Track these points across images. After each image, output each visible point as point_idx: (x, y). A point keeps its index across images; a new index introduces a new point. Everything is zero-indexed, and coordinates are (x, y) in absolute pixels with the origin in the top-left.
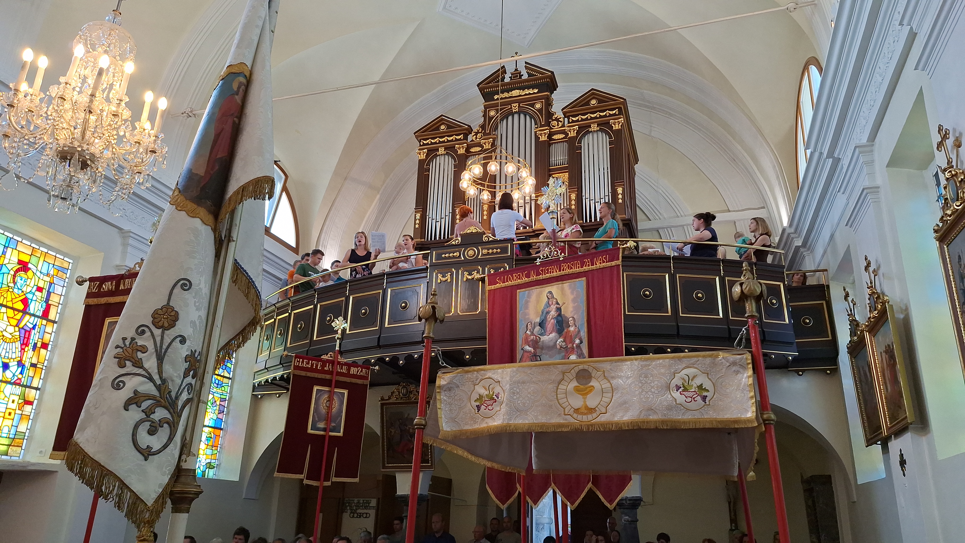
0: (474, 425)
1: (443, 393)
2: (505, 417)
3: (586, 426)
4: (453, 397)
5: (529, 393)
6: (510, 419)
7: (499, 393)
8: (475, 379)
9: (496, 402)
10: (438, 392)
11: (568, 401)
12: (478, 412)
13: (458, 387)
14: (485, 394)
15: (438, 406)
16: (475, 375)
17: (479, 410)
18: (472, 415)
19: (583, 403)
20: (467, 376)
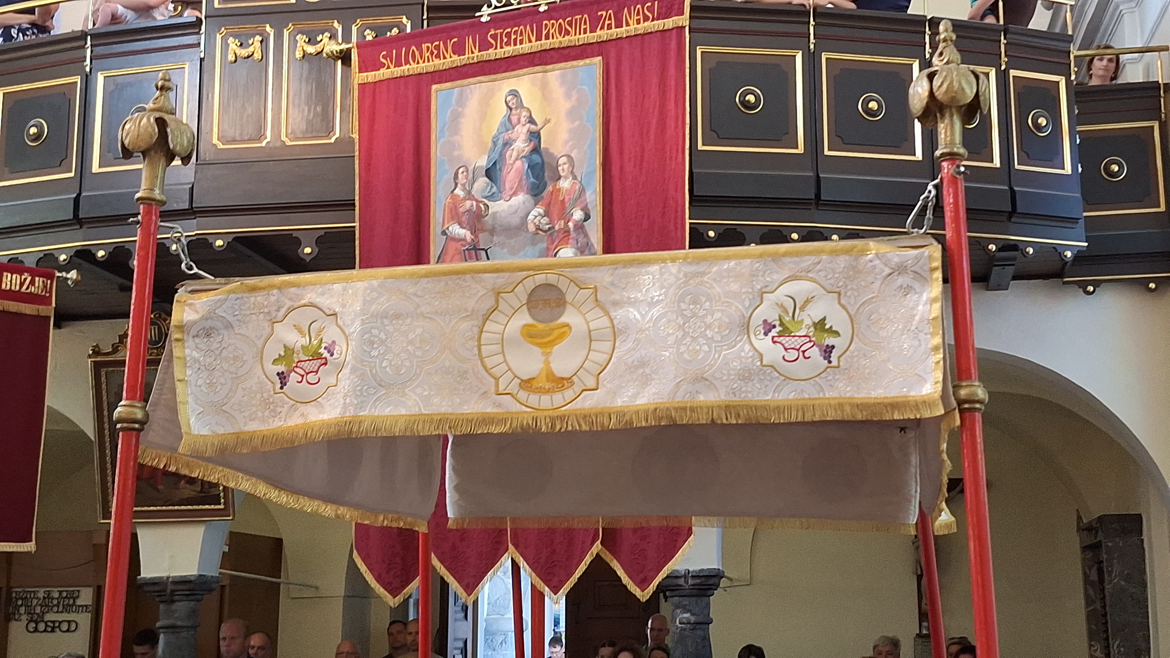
0: (271, 421)
1: (190, 342)
2: (348, 401)
3: (548, 420)
4: (217, 352)
5: (411, 342)
6: (361, 406)
7: (334, 342)
8: (275, 308)
9: (326, 364)
10: (177, 340)
11: (505, 361)
12: (282, 388)
13: (229, 326)
14: (299, 345)
15: (178, 375)
16: (273, 299)
17: (283, 385)
18: (265, 395)
19: (541, 365)
20: (252, 299)
